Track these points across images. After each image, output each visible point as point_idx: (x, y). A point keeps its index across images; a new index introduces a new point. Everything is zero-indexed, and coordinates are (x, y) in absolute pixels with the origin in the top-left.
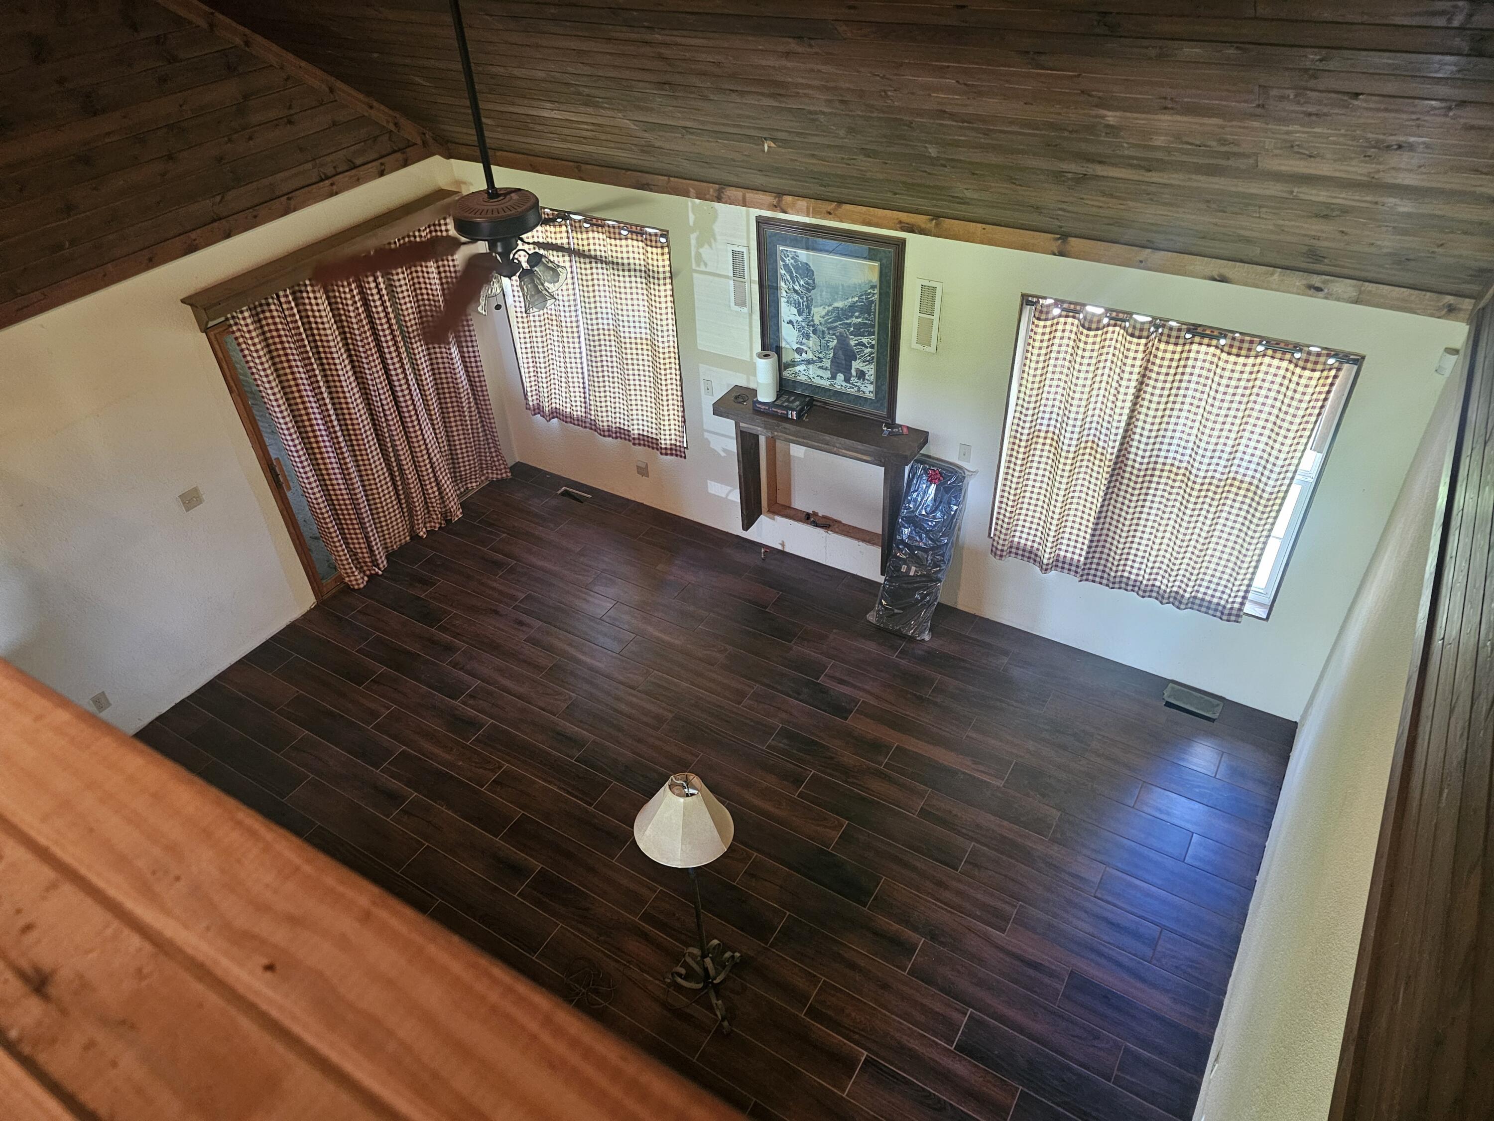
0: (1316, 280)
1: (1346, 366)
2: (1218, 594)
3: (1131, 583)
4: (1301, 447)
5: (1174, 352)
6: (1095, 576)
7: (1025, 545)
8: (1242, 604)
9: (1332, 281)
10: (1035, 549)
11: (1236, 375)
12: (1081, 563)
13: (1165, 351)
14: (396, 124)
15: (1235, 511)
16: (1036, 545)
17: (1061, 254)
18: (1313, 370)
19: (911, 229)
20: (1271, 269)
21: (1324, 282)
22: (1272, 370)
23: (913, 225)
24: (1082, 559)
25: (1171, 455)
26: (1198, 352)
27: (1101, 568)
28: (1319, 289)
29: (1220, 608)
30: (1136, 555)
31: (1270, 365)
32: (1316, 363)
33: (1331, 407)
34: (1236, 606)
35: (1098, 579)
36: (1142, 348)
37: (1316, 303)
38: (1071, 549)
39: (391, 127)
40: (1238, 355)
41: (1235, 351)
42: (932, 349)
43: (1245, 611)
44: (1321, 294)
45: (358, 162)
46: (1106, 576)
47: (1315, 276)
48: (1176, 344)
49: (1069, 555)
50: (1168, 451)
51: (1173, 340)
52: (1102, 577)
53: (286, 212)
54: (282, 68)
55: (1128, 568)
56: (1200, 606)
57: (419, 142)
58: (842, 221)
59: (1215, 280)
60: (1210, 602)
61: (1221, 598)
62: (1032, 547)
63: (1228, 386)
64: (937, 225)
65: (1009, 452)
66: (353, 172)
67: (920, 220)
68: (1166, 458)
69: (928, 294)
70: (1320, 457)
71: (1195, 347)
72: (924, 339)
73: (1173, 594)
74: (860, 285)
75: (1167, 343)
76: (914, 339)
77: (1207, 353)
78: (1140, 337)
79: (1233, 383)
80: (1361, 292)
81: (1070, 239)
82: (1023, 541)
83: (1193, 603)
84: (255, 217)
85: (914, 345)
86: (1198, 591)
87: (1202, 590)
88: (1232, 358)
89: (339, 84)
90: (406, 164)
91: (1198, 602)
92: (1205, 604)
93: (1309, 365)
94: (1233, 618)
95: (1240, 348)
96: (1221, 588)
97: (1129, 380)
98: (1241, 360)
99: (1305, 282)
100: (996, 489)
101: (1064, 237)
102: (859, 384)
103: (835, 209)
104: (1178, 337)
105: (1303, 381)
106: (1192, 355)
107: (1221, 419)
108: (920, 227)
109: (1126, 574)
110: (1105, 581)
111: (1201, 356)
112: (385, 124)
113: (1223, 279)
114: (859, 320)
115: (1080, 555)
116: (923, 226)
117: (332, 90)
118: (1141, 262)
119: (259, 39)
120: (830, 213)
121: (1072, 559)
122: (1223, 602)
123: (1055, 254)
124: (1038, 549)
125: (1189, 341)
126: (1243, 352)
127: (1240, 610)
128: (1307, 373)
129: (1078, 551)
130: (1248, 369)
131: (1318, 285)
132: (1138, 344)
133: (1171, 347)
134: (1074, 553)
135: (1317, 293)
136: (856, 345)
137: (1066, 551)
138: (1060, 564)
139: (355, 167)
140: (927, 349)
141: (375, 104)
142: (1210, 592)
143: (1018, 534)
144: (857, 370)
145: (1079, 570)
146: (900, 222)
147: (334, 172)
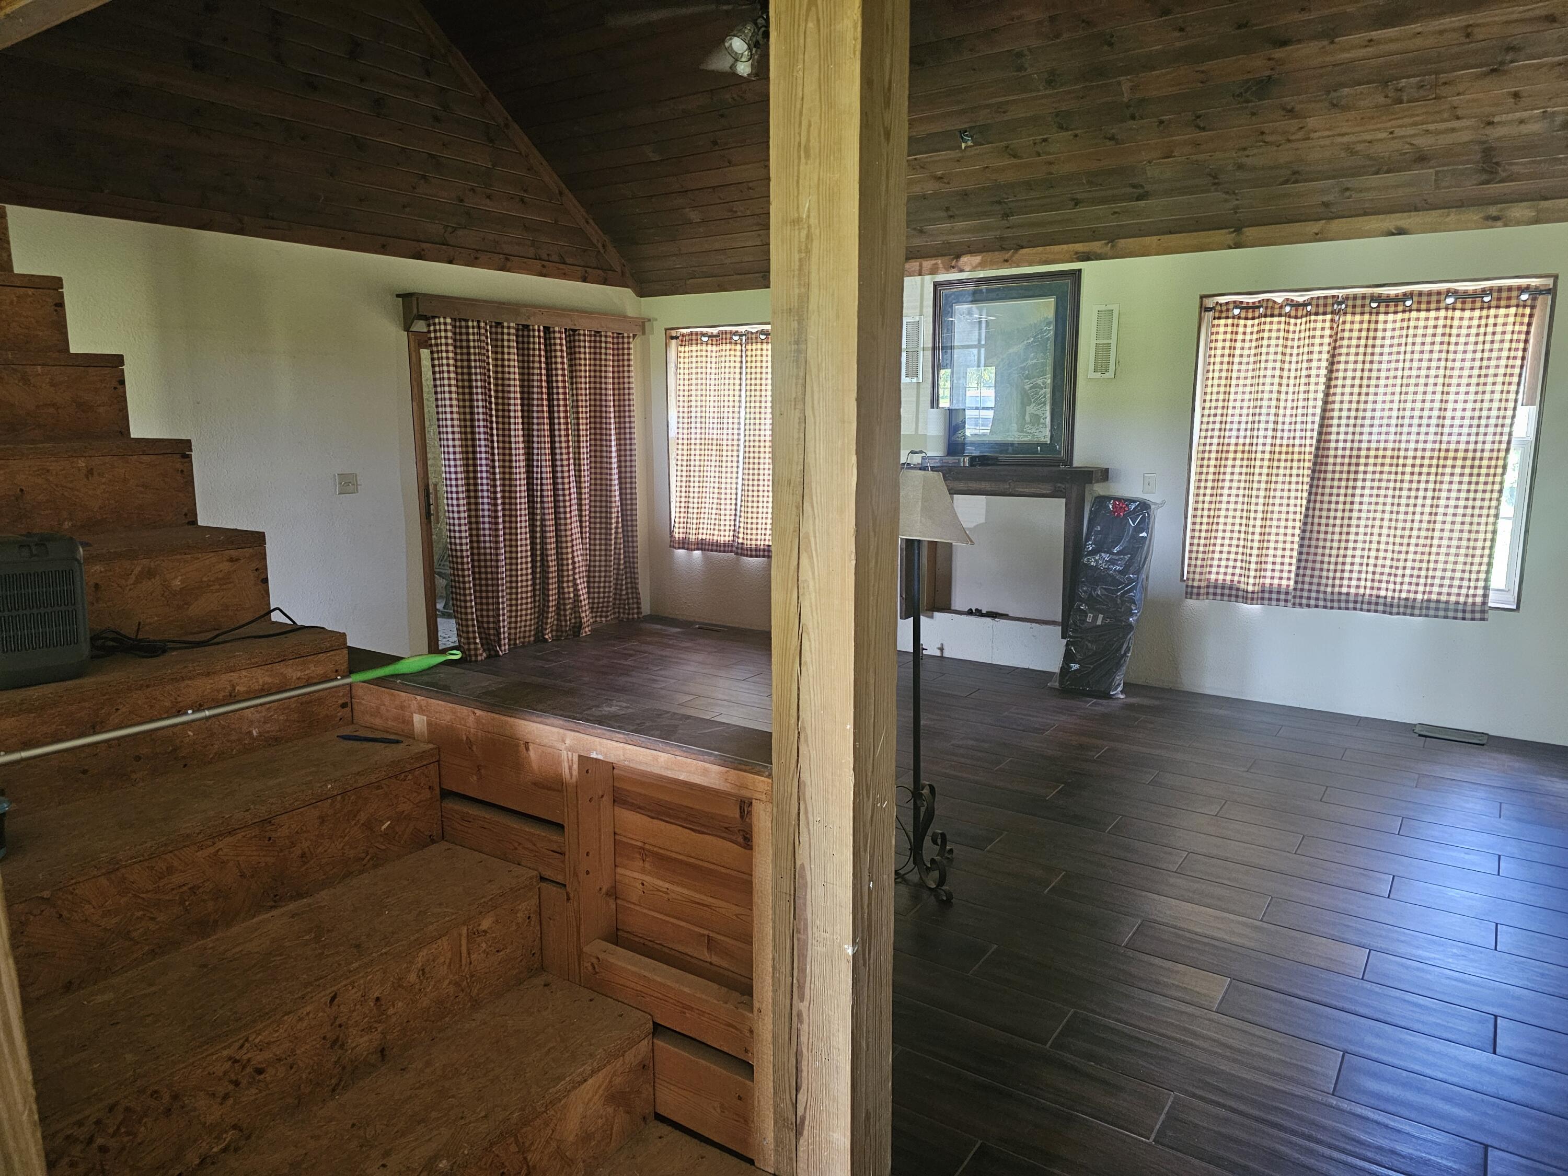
0: (1493, 210)
1: (1540, 298)
2: (1455, 590)
3: (1352, 598)
4: (1511, 405)
5: (1362, 322)
6: (1309, 598)
7: (1224, 580)
8: (1485, 596)
9: (1509, 208)
10: (1235, 583)
11: (1430, 331)
12: (1291, 587)
13: (1352, 322)
14: (604, 246)
15: (1455, 487)
16: (1236, 578)
17: (1238, 246)
18: (1508, 307)
19: (1087, 257)
20: (1446, 210)
21: (1501, 210)
22: (1465, 323)
23: (1089, 253)
24: (1292, 583)
25: (1374, 437)
26: (1386, 322)
27: (1314, 588)
28: (1496, 219)
29: (1460, 607)
30: (1352, 564)
31: (1461, 319)
32: (1509, 298)
33: (1535, 345)
34: (1479, 600)
35: (1313, 602)
36: (1328, 324)
37: (1499, 233)
38: (1277, 574)
39: (600, 246)
40: (1428, 310)
41: (1423, 306)
42: (1110, 374)
43: (1490, 604)
44: (1499, 223)
45: (568, 261)
46: (1321, 596)
47: (1491, 207)
48: (1362, 314)
49: (1276, 582)
50: (1370, 434)
51: (1358, 310)
52: (1317, 599)
53: (502, 269)
54: (527, 156)
55: (1345, 582)
56: (1437, 609)
57: (619, 269)
58: (1018, 266)
59: (1393, 234)
60: (1447, 602)
61: (1459, 595)
62: (1232, 581)
63: (1423, 344)
64: (1112, 247)
65: (1199, 470)
66: (562, 266)
67: (1096, 246)
68: (1369, 441)
69: (1106, 316)
70: (1534, 409)
71: (1382, 318)
72: (1101, 366)
73: (1402, 603)
74: (1035, 324)
75: (1353, 314)
76: (1092, 367)
77: (1395, 321)
78: (1325, 313)
79: (1428, 340)
80: (1538, 211)
81: (1245, 230)
82: (1221, 577)
83: (1428, 608)
84: (476, 258)
85: (1092, 375)
86: (1430, 593)
87: (1436, 589)
88: (1423, 314)
89: (567, 191)
90: (605, 282)
91: (1433, 605)
92: (1442, 606)
93: (1503, 303)
94: (1478, 616)
95: (1429, 303)
96: (1456, 583)
97: (1319, 360)
98: (1433, 314)
99: (1482, 215)
100: (1186, 518)
101: (1238, 230)
102: (1034, 430)
103: (1012, 256)
104: (1363, 306)
105: (1500, 320)
106: (1380, 326)
107: (1422, 381)
108: (1095, 253)
109: (1344, 590)
110: (1321, 603)
111: (1390, 326)
112: (595, 242)
113: (1401, 232)
114: (1035, 361)
115: (1289, 579)
116: (1099, 251)
117: (561, 193)
118: (1317, 234)
119: (516, 127)
120: (1006, 261)
121: (1280, 585)
122: (1462, 599)
123: (1231, 248)
124: (1239, 582)
125: (1374, 311)
126: (1433, 306)
127: (1484, 603)
128: (1502, 311)
129: (1285, 575)
130: (1441, 322)
131: (1495, 214)
132: (1324, 321)
133: (1358, 318)
134: (1281, 578)
135: (1495, 223)
136: (1031, 388)
137: (1272, 578)
138: (1266, 596)
139: (564, 263)
140: (1107, 375)
141: (591, 221)
142: (1445, 590)
143: (1214, 570)
144: (1032, 415)
145: (1290, 597)
146: (1076, 253)
147: (546, 258)
